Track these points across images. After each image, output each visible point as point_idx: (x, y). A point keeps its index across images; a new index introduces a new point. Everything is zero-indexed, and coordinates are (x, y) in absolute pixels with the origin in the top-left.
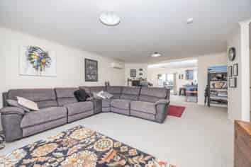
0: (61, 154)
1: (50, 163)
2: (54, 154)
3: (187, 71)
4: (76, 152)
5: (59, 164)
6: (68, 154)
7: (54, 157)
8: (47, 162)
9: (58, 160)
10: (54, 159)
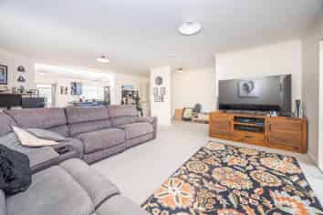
0: (230, 196)
1: (248, 200)
2: (235, 206)
3: (75, 84)
4: (219, 183)
5: (241, 190)
6: (226, 189)
7: (239, 202)
8: (249, 204)
9: (239, 194)
10: (241, 199)
